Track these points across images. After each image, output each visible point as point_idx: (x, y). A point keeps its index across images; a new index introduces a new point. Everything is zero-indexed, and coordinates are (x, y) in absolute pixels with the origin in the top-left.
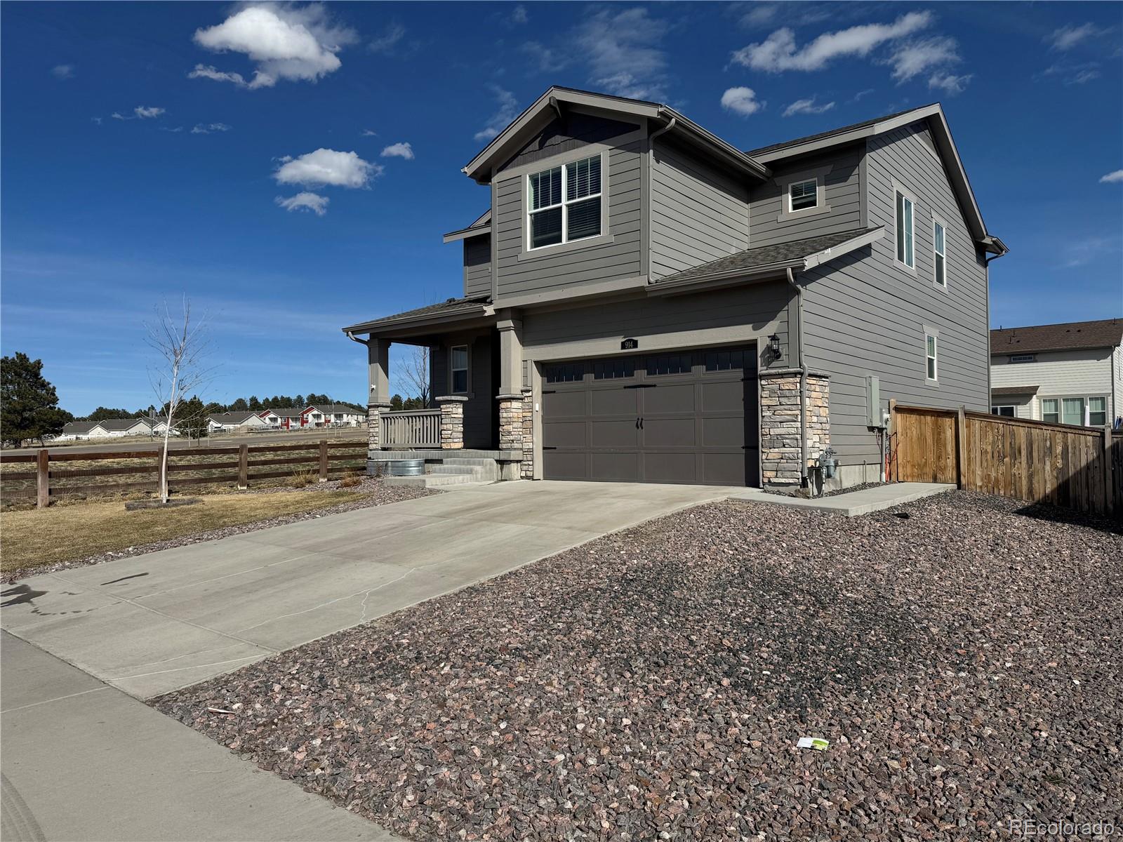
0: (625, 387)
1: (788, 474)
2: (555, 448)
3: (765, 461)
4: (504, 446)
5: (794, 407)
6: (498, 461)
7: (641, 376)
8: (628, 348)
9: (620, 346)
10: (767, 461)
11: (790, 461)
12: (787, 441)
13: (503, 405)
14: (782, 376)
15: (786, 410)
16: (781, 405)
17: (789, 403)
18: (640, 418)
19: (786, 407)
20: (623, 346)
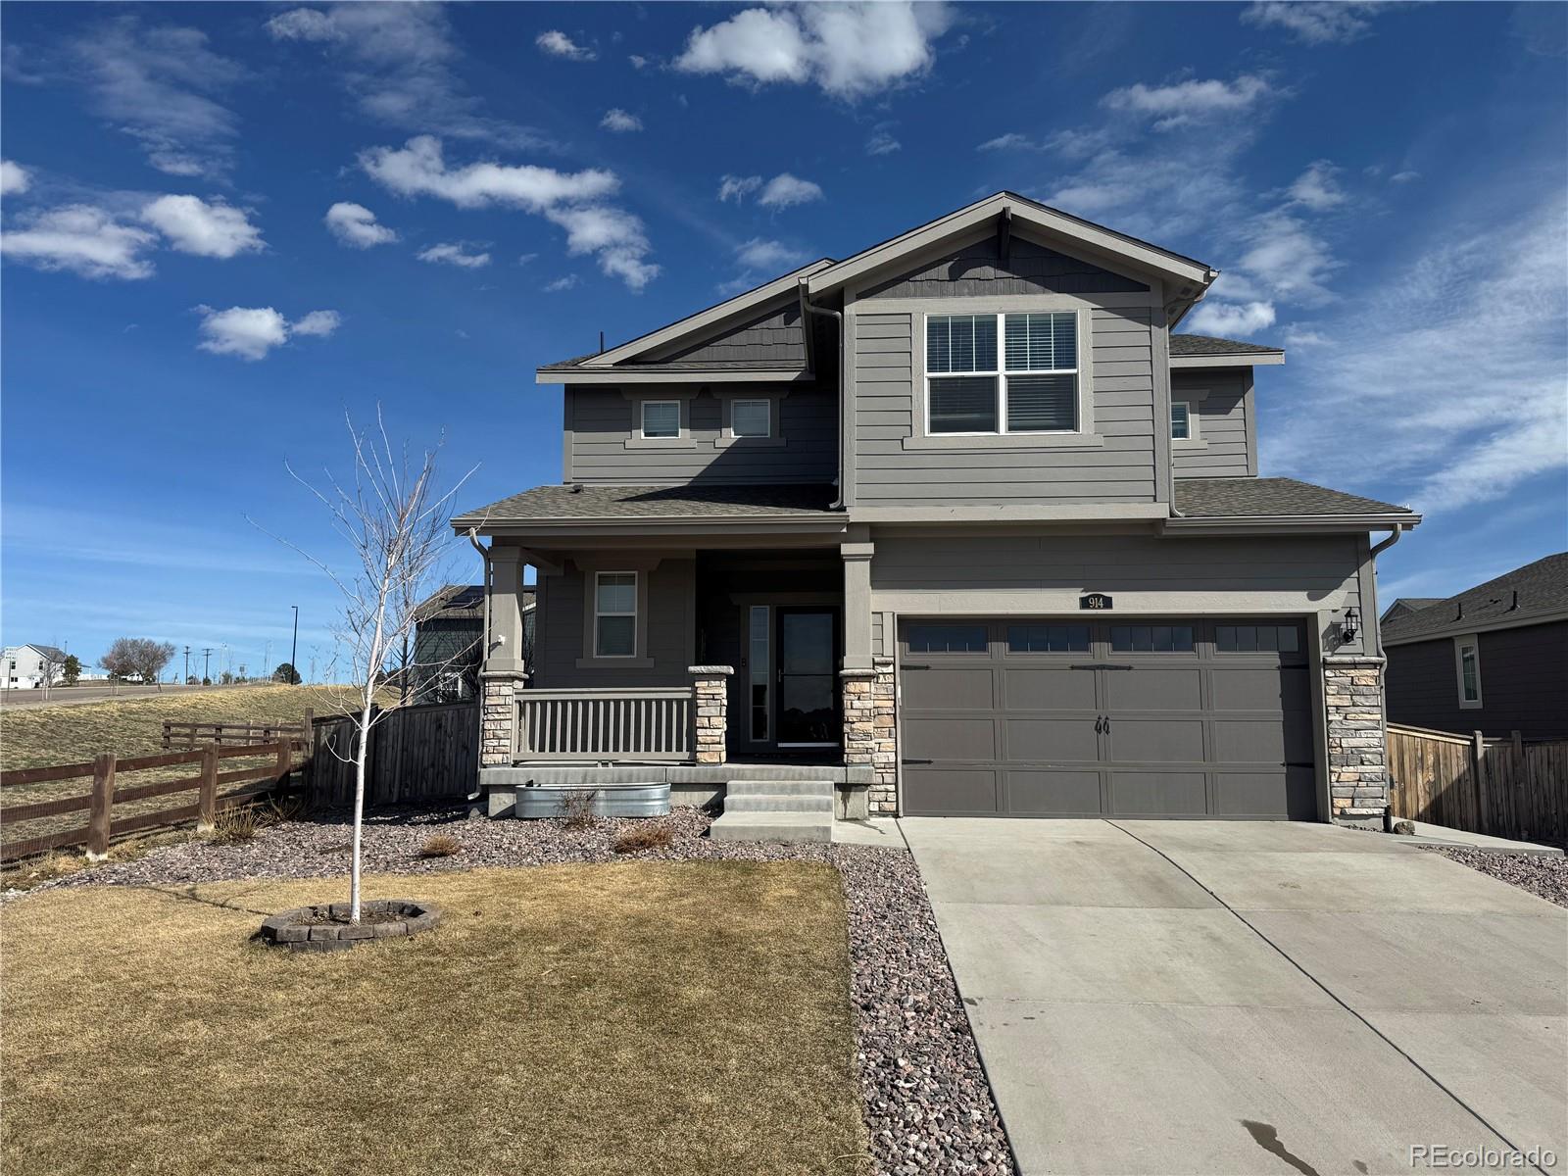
0: (1073, 668)
1: (1370, 802)
2: (929, 762)
3: (1336, 784)
4: (856, 759)
5: (1375, 710)
6: (839, 787)
7: (1102, 652)
8: (1094, 608)
9: (1078, 603)
10: (1337, 784)
11: (1371, 784)
12: (1368, 756)
13: (852, 687)
14: (1355, 665)
15: (1363, 713)
16: (1353, 706)
17: (1367, 704)
18: (1104, 718)
19: (1364, 709)
20: (1085, 603)
